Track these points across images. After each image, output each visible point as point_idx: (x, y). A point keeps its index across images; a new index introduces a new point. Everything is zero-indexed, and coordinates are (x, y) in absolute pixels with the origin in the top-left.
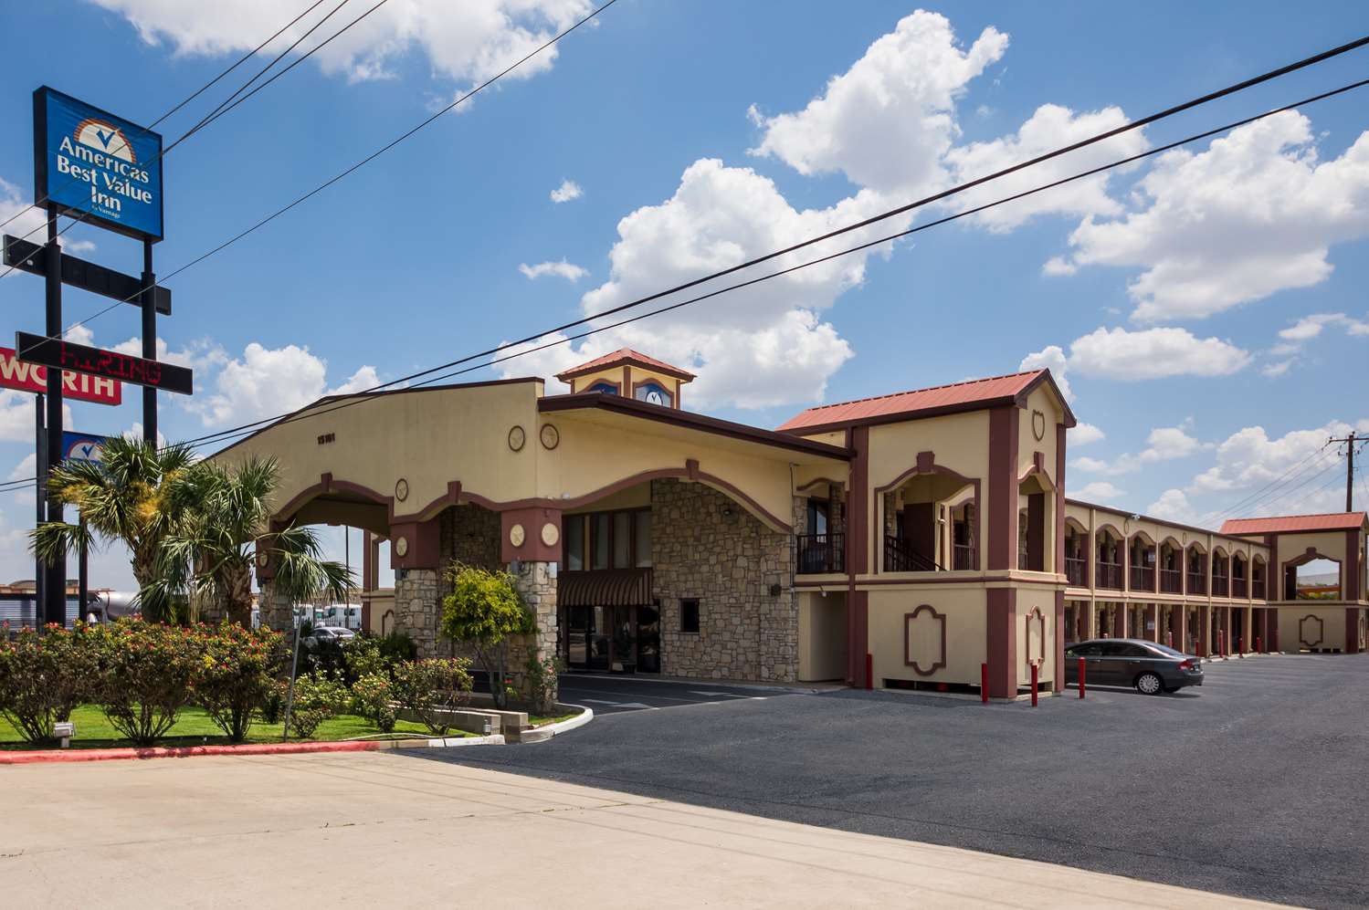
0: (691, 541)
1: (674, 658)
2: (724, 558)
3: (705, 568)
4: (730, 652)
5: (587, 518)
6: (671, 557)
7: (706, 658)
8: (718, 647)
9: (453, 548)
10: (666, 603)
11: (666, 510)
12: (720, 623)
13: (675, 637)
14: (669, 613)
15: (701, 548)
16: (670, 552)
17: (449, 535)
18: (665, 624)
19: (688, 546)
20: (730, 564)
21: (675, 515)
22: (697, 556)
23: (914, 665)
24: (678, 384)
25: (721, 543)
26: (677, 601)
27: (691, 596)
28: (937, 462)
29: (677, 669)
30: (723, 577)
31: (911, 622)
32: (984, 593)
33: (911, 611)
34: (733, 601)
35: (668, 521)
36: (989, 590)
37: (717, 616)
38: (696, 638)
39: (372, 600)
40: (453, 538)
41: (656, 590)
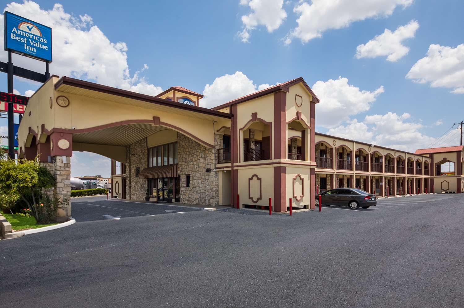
0: (188, 153)
1: (184, 197)
2: (196, 159)
3: (192, 163)
4: (198, 194)
5: (162, 146)
6: (183, 159)
7: (192, 197)
8: (195, 192)
9: (130, 159)
10: (182, 176)
11: (181, 142)
12: (196, 184)
13: (184, 189)
14: (182, 180)
15: (190, 156)
16: (182, 158)
17: (129, 155)
18: (181, 184)
19: (187, 155)
20: (198, 161)
21: (184, 144)
22: (189, 159)
23: (252, 199)
24: (198, 99)
25: (196, 153)
26: (184, 175)
27: (188, 174)
28: (258, 117)
29: (185, 201)
30: (196, 166)
31: (251, 181)
32: (273, 169)
33: (251, 177)
34: (199, 175)
35: (182, 146)
36: (275, 167)
37: (195, 181)
38: (189, 189)
39: (113, 178)
40: (130, 156)
41: (179, 172)
